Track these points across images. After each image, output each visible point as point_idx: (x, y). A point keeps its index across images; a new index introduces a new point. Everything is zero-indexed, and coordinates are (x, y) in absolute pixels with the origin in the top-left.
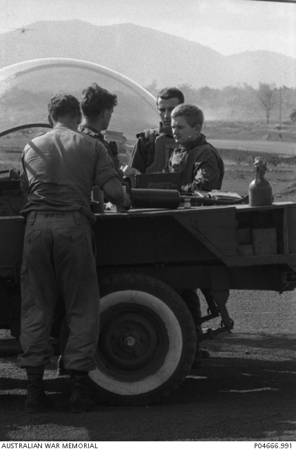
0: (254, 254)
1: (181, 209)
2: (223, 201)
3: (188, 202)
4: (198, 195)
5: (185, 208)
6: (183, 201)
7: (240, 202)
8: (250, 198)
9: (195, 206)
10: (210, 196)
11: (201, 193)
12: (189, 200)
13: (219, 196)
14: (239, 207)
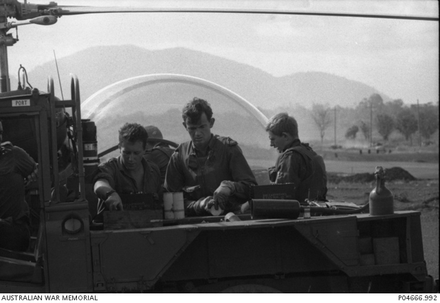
0: (376, 264)
1: (300, 219)
2: (342, 211)
3: (307, 211)
4: (315, 205)
5: (305, 218)
6: (302, 211)
7: (359, 211)
8: (370, 207)
9: (314, 216)
10: (327, 206)
11: (318, 203)
12: (309, 209)
13: (337, 206)
14: (359, 216)
